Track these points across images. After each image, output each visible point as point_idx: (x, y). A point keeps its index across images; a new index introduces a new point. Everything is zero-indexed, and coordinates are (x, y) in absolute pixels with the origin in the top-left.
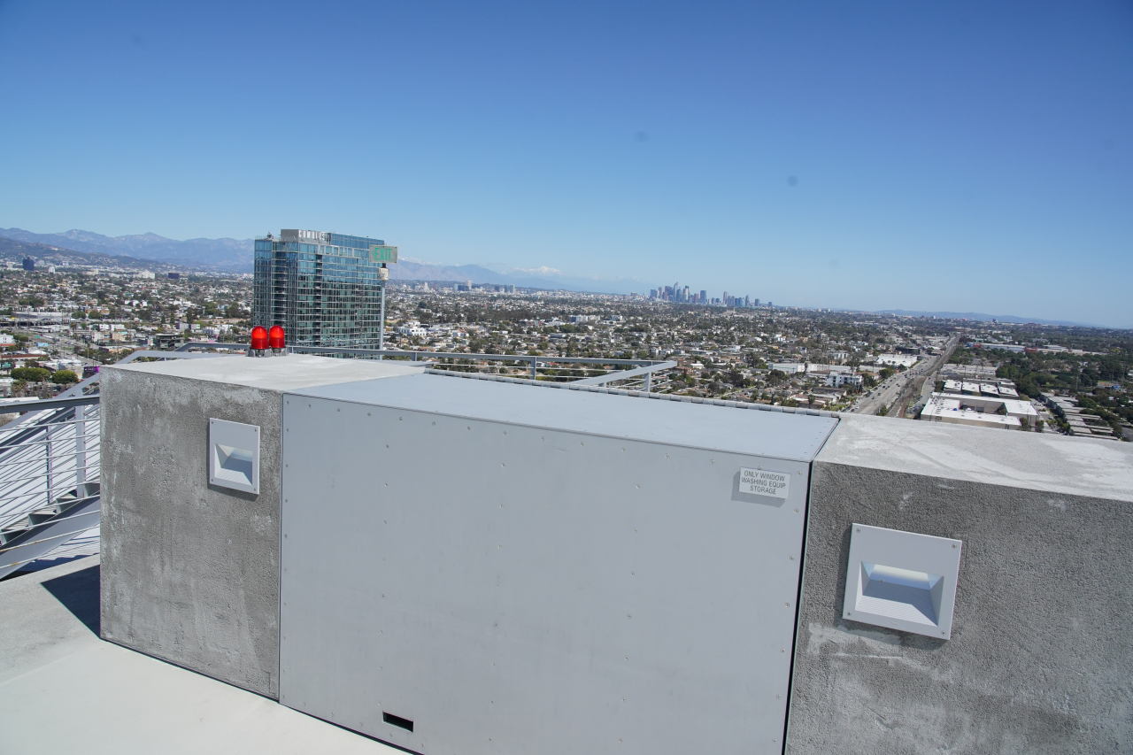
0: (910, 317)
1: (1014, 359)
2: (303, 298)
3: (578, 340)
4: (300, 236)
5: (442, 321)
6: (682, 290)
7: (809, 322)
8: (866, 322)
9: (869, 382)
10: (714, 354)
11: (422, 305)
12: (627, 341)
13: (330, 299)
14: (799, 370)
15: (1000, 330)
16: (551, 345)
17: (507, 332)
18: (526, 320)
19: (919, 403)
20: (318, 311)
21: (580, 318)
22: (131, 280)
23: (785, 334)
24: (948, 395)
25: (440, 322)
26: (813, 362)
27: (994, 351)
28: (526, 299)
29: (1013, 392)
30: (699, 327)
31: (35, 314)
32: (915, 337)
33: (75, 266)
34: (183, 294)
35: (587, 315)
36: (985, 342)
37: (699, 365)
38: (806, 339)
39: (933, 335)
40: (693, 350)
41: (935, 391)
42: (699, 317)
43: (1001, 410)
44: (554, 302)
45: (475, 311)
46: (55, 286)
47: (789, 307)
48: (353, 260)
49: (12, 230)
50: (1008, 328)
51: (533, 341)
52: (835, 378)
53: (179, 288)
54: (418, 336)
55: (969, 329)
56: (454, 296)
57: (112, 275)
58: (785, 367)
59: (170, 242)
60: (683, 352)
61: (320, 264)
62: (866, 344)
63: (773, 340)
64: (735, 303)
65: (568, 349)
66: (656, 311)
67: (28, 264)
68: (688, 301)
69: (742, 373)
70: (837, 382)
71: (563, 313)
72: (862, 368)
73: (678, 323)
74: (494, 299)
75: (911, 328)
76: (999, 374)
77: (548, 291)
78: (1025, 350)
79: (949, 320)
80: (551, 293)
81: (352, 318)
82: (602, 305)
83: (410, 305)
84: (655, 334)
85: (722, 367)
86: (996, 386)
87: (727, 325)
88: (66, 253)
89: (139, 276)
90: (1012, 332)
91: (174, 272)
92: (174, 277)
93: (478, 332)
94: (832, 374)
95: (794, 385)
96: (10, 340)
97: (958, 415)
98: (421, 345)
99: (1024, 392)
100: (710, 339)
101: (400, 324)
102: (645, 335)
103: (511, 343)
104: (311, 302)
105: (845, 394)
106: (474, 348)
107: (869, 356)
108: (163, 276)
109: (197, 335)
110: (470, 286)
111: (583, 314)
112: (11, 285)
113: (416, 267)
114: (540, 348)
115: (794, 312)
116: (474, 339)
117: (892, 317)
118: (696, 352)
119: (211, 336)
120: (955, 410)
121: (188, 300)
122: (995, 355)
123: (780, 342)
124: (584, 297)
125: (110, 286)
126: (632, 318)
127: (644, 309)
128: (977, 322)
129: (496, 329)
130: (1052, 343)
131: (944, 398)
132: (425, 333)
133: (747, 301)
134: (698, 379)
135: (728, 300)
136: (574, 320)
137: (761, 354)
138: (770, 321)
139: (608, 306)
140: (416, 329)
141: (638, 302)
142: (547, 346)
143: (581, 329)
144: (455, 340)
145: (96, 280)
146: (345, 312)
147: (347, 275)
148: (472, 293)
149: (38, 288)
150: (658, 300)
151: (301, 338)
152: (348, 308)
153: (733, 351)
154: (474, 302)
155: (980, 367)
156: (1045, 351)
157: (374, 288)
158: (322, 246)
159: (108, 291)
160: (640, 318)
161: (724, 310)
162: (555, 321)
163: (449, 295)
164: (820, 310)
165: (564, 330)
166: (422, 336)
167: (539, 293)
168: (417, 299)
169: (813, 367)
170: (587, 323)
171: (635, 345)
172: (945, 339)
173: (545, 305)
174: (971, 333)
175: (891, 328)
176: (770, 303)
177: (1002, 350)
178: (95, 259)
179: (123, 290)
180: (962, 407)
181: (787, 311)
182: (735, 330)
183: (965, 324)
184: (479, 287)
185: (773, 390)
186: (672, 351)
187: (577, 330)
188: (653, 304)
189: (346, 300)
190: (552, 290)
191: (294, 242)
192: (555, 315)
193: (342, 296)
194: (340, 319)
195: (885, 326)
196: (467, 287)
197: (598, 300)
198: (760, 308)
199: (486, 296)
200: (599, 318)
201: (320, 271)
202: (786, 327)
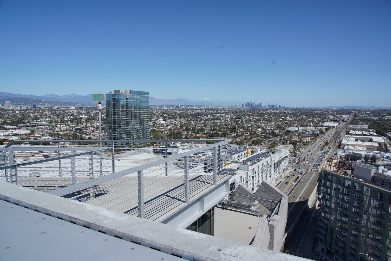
0: (335, 109)
1: (375, 122)
2: (122, 113)
3: (217, 123)
4: (121, 92)
5: (170, 118)
6: (253, 103)
7: (299, 112)
8: (319, 111)
9: (322, 132)
10: (265, 125)
11: (163, 113)
12: (234, 122)
13: (131, 113)
14: (296, 130)
15: (368, 111)
16: (208, 125)
17: (193, 121)
18: (199, 117)
19: (340, 139)
21: (218, 115)
22: (67, 110)
23: (290, 117)
24: (351, 136)
25: (170, 119)
26: (301, 127)
27: (367, 119)
28: (199, 109)
29: (375, 134)
30: (259, 116)
31: (37, 122)
32: (337, 116)
33: (49, 106)
34: (84, 113)
35: (220, 114)
36: (363, 116)
37: (260, 129)
38: (298, 118)
39: (344, 115)
40: (258, 124)
41: (346, 135)
42: (259, 113)
43: (371, 141)
44: (209, 110)
45: (181, 115)
46: (43, 113)
47: (291, 108)
48: (139, 99)
49: (29, 95)
50: (371, 111)
51: (202, 124)
52: (309, 132)
53: (83, 112)
54: (162, 124)
55: (357, 112)
56: (174, 110)
57: (61, 108)
58: (291, 129)
59: (80, 96)
60: (254, 125)
61: (127, 101)
62: (320, 119)
63: (286, 119)
64: (272, 107)
65: (214, 126)
66: (244, 111)
67: (34, 106)
68: (255, 107)
69: (276, 131)
70: (310, 133)
71: (212, 113)
72: (319, 128)
73: (252, 115)
74: (188, 110)
75: (336, 112)
76: (369, 127)
78: (378, 118)
79: (350, 109)
81: (139, 119)
82: (225, 110)
83: (159, 113)
84: (244, 119)
85: (268, 130)
86: (369, 132)
87: (269, 115)
88: (46, 102)
89: (70, 108)
90: (373, 112)
91: (81, 106)
92: (81, 108)
93: (183, 121)
94: (308, 130)
95: (294, 135)
96: (29, 132)
97: (355, 143)
98: (164, 127)
99: (379, 134)
100: (264, 120)
101: (156, 120)
102: (240, 120)
103: (194, 125)
104: (125, 114)
105: (313, 137)
106: (182, 127)
107: (321, 123)
108: (78, 108)
109: (89, 127)
111: (218, 114)
112: (30, 113)
113: (161, 100)
114: (204, 126)
115: (293, 109)
116: (181, 124)
117: (329, 109)
118: (259, 125)
119: (93, 127)
120: (354, 141)
121: (86, 115)
122: (367, 121)
123: (288, 120)
124: (219, 108)
125: (61, 112)
126: (236, 114)
127: (240, 111)
128: (360, 109)
129: (189, 120)
130: (388, 115)
131: (349, 137)
133: (276, 106)
134: (260, 134)
135: (269, 106)
136: (216, 116)
137: (282, 125)
138: (285, 113)
139: (227, 110)
140: (162, 121)
141: (238, 109)
142: (206, 125)
143: (218, 119)
144: (175, 125)
145: (56, 110)
146: (137, 117)
147: (137, 104)
148: (180, 108)
149: (38, 114)
150: (244, 107)
151: (122, 127)
152: (138, 116)
153: (272, 124)
154: (181, 111)
155: (362, 125)
156: (386, 118)
157: (146, 108)
158: (128, 95)
159: (60, 114)
160: (239, 114)
161: (268, 110)
162: (209, 117)
163: (172, 109)
164: (302, 108)
165: (212, 119)
166: (164, 124)
167: (204, 107)
168: (162, 111)
169: (301, 128)
170: (220, 117)
171: (237, 124)
172: (348, 116)
173: (205, 111)
174: (358, 113)
175: (328, 113)
176: (284, 107)
177: (370, 119)
178: (56, 103)
179: (65, 113)
180: (356, 140)
182: (272, 116)
183: (355, 110)
184: (182, 106)
185: (287, 137)
186: (250, 125)
187: (217, 119)
188: (243, 109)
189: (137, 113)
190: (208, 106)
191: (119, 94)
192: (209, 114)
193: (135, 112)
194: (135, 120)
195: (326, 112)
196: (179, 106)
197: (224, 109)
198: (281, 108)
199: (185, 109)
200: (224, 115)
201: (128, 103)
202: (290, 114)
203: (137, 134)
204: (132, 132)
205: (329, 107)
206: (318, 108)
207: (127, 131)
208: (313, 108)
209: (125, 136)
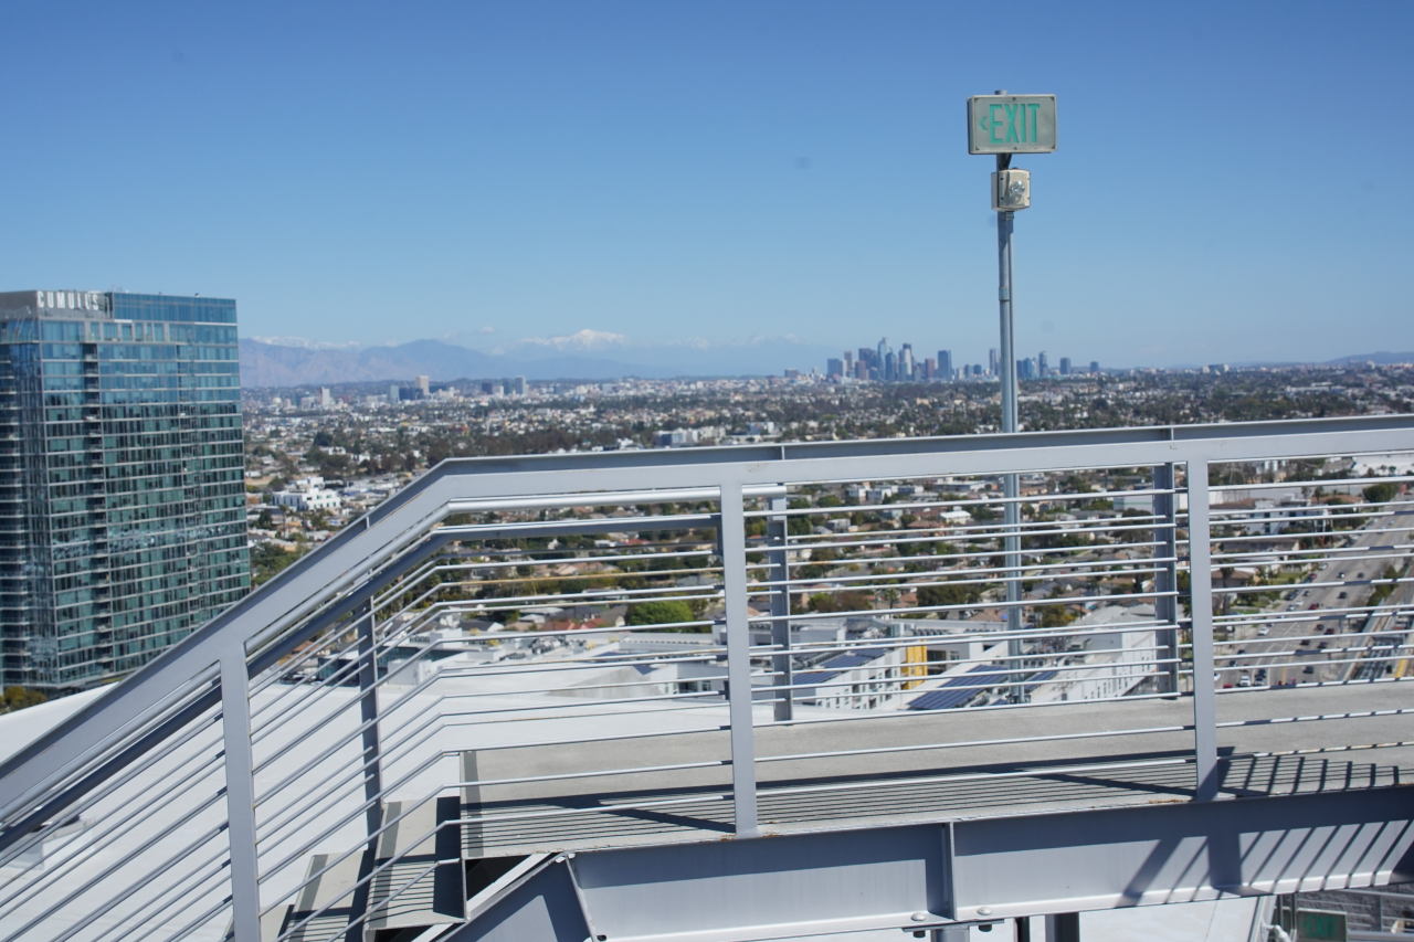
0: (1407, 365)
2: (57, 447)
4: (41, 304)
5: (372, 470)
6: (896, 353)
7: (1186, 399)
8: (1313, 386)
10: (987, 486)
11: (322, 439)
13: (122, 442)
20: (97, 471)
21: (680, 435)
25: (368, 473)
26: (1213, 484)
28: (554, 405)
35: (694, 427)
37: (957, 513)
40: (941, 482)
42: (942, 409)
44: (617, 405)
45: (443, 443)
47: (1138, 371)
48: (169, 349)
52: (1267, 513)
54: (321, 510)
56: (393, 413)
60: (917, 489)
61: (92, 366)
64: (1018, 372)
66: (844, 405)
68: (913, 377)
70: (1274, 523)
71: (640, 427)
72: (1326, 486)
73: (899, 424)
74: (482, 412)
77: (601, 383)
80: (608, 386)
81: (177, 481)
82: (724, 403)
83: (295, 443)
94: (1261, 505)
98: (331, 528)
101: (277, 485)
107: (1334, 459)
110: (425, 387)
111: (685, 427)
113: (299, 356)
115: (1149, 380)
117: (1368, 370)
118: (947, 486)
124: (680, 388)
126: (795, 425)
127: (820, 403)
132: (338, 500)
133: (1042, 365)
135: (1001, 366)
136: (666, 441)
139: (737, 404)
140: (314, 492)
141: (803, 390)
146: (161, 469)
147: (157, 382)
148: (433, 401)
150: (845, 380)
151: (64, 537)
152: (167, 460)
154: (438, 423)
157: (221, 409)
158: (95, 324)
160: (813, 424)
161: (995, 388)
162: (625, 448)
163: (380, 412)
164: (1206, 370)
166: (331, 508)
167: (582, 390)
168: (308, 427)
173: (599, 414)
175: (1369, 394)
176: (1094, 366)
181: (1135, 379)
184: (445, 388)
186: (894, 488)
188: (837, 391)
189: (159, 440)
190: (610, 381)
191: (28, 320)
192: (624, 434)
193: (149, 433)
194: (149, 485)
195: (1356, 391)
196: (420, 391)
197: (713, 393)
198: (1073, 376)
199: (463, 407)
200: (722, 431)
201: (93, 381)
202: (1137, 412)
203: (164, 583)
204: (129, 574)
205: (1373, 357)
206: (1302, 368)
207: (96, 562)
208: (1270, 366)
209: (86, 601)
